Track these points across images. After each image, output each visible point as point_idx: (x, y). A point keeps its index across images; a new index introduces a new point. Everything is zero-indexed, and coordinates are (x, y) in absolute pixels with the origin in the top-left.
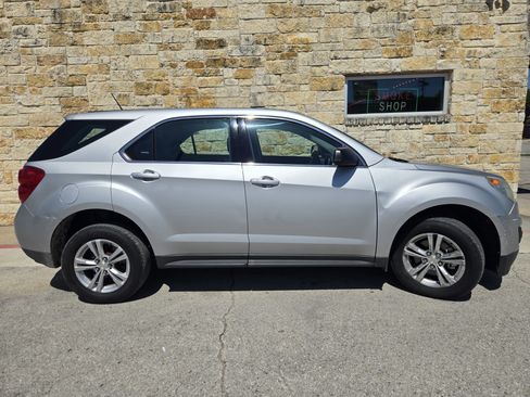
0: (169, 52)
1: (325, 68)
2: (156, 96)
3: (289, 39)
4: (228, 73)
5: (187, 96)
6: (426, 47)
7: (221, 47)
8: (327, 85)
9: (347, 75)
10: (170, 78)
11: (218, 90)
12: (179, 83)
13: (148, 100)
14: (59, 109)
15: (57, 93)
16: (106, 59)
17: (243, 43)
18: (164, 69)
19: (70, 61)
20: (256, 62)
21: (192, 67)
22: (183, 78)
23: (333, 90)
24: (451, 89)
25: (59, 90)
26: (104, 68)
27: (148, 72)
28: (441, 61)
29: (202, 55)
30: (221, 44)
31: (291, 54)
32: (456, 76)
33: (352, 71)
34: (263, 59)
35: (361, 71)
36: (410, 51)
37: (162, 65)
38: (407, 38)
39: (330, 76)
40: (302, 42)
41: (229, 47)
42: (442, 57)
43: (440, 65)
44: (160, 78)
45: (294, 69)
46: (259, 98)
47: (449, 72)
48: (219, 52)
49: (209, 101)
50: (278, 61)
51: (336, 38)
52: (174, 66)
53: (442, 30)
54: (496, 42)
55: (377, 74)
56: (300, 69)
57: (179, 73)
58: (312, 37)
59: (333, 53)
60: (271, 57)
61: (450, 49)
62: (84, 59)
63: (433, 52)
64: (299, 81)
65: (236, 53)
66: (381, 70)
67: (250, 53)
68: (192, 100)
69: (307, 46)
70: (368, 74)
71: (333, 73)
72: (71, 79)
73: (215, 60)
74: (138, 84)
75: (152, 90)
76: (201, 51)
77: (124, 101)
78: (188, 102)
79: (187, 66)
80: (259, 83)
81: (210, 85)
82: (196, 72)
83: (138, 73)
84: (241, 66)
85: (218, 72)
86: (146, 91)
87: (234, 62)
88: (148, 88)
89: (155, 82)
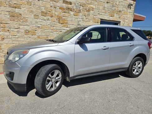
0: (54, 3)
1: (96, 16)
2: (49, 17)
3: (89, 6)
4: (72, 13)
5: (59, 19)
6: (117, 15)
7: (71, 4)
8: (97, 21)
9: (101, 19)
10: (54, 12)
11: (69, 18)
12: (57, 14)
13: (45, 18)
14: (9, 17)
15: (8, 10)
16: (30, 0)
17: (77, 4)
18: (52, 8)
20: (80, 11)
21: (61, 9)
22: (58, 12)
23: (98, 23)
26: (29, 3)
27: (46, 8)
28: (119, 19)
29: (65, 5)
30: (71, 3)
31: (89, 11)
33: (102, 18)
34: (82, 11)
35: (104, 18)
36: (114, 15)
37: (51, 7)
38: (113, 12)
40: (92, 8)
41: (73, 5)
44: (51, 11)
45: (89, 15)
46: (80, 22)
47: (120, 22)
48: (70, 6)
49: (65, 21)
50: (85, 12)
51: (99, 8)
52: (55, 8)
53: (120, 11)
54: (128, 16)
55: (107, 20)
56: (91, 15)
57: (57, 10)
58: (94, 7)
59: (98, 12)
60: (84, 10)
61: (121, 16)
64: (90, 19)
65: (75, 7)
66: (108, 19)
67: (78, 8)
68: (61, 20)
69: (93, 9)
70: (105, 20)
71: (98, 18)
72: (15, 5)
73: (68, 8)
74: (42, 12)
75: (47, 15)
77: (37, 17)
78: (59, 20)
79: (60, 8)
80: (80, 18)
81: (66, 16)
82: (62, 11)
83: (42, 8)
84: (76, 12)
85: (69, 12)
86: (45, 15)
87: (74, 10)
88: (46, 14)
89: (48, 12)
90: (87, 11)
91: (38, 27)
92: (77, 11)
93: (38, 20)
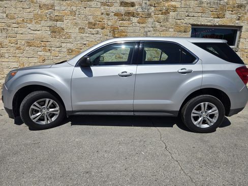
0: (107, 7)
1: (182, 20)
2: (98, 29)
3: (166, 5)
4: (135, 20)
5: (113, 30)
6: (232, 14)
7: (133, 6)
8: (183, 29)
9: (192, 25)
10: (105, 21)
11: (129, 28)
12: (110, 23)
13: (94, 31)
14: (49, 33)
15: (48, 24)
16: (74, 9)
17: (144, 5)
18: (103, 16)
19: (56, 8)
20: (149, 15)
21: (117, 16)
22: (112, 21)
23: (185, 32)
24: (240, 35)
25: (50, 23)
26: (73, 13)
27: (95, 17)
28: (238, 21)
29: (123, 10)
30: (133, 5)
31: (167, 12)
32: (243, 29)
33: (195, 23)
34: (153, 14)
35: (199, 23)
36: (224, 15)
37: (102, 14)
38: (223, 9)
39: (184, 25)
40: (172, 6)
41: (137, 7)
42: (239, 19)
43: (237, 23)
44: (101, 20)
45: (167, 20)
46: (149, 33)
48: (131, 9)
49: (124, 34)
50: (160, 16)
51: (190, 6)
52: (108, 15)
53: (240, 6)
55: (207, 25)
56: (170, 20)
57: (110, 18)
58: (177, 4)
59: (187, 13)
60: (157, 13)
61: (242, 16)
62: (64, 8)
63: (235, 16)
64: (169, 26)
65: (140, 10)
66: (209, 24)
67: (146, 11)
68: (116, 33)
69: (175, 9)
70: (202, 25)
71: (186, 23)
72: (56, 18)
73: (129, 13)
74: (90, 23)
75: (96, 26)
76: (122, 8)
77: (82, 31)
78: (114, 33)
79: (115, 15)
80: (150, 26)
81: (125, 25)
82: (119, 18)
83: (90, 17)
84: (141, 17)
85: (130, 19)
86: (93, 27)
87: (138, 14)
88: (94, 25)
89: (98, 22)
90: (162, 13)
91: (85, 44)
92: (143, 16)
93: (84, 35)
